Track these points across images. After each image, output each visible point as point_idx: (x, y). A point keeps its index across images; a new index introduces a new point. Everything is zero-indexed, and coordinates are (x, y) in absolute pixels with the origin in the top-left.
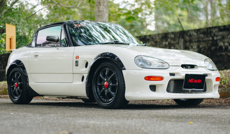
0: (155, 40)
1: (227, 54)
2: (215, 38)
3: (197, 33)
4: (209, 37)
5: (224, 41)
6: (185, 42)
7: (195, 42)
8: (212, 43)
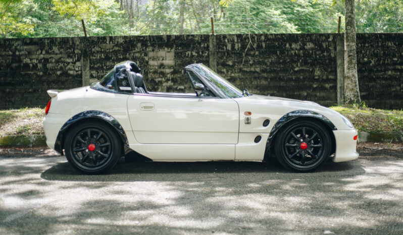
1: (36, 74)
2: (17, 53)
4: (8, 51)
5: (31, 57)
8: (12, 59)
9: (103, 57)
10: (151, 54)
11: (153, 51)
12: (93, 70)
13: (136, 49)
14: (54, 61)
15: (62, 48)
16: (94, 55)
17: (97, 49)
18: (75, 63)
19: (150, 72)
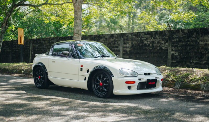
0: (106, 38)
1: (149, 49)
2: (142, 39)
3: (131, 35)
4: (138, 38)
5: (147, 41)
6: (124, 40)
7: (130, 40)
8: (140, 42)
9: (178, 40)
10: (201, 38)
11: (202, 36)
12: (173, 47)
13: (194, 36)
14: (156, 42)
15: (160, 36)
16: (174, 39)
17: (175, 36)
18: (165, 43)
19: (200, 48)
